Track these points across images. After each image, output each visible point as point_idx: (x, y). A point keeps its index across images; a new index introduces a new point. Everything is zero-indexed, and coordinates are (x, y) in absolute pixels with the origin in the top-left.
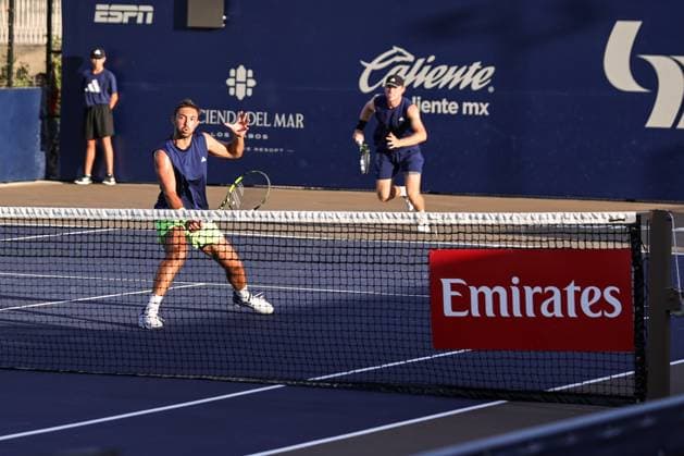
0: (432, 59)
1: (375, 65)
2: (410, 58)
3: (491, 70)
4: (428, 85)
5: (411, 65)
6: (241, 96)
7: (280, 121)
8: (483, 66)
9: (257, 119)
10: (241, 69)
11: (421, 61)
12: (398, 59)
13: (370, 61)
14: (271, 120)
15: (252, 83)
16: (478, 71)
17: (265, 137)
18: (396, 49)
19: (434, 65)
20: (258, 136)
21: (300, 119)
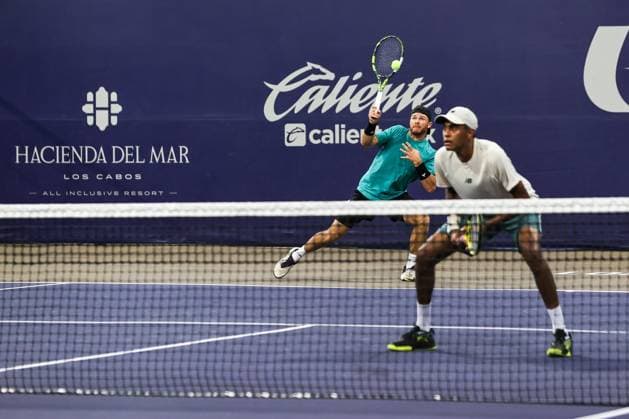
0: (358, 76)
1: (283, 87)
2: (330, 76)
3: (437, 87)
4: (355, 109)
5: (332, 84)
6: (102, 125)
7: (157, 156)
8: (427, 82)
9: (126, 155)
10: (102, 93)
11: (343, 80)
12: (313, 78)
13: (276, 83)
14: (145, 154)
15: (117, 109)
16: (419, 89)
17: (138, 177)
18: (310, 66)
19: (361, 84)
20: (128, 177)
21: (184, 152)
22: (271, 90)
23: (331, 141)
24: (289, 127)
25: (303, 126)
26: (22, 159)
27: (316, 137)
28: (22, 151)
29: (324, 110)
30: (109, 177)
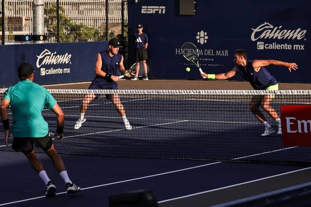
0: (281, 27)
1: (257, 30)
2: (272, 27)
3: (305, 31)
4: (279, 38)
5: (272, 29)
6: (202, 43)
7: (218, 53)
8: (302, 30)
9: (209, 52)
10: (202, 32)
11: (276, 28)
12: (267, 27)
13: (255, 29)
14: (215, 52)
15: (206, 38)
16: (300, 32)
17: (212, 60)
18: (266, 23)
19: (281, 30)
20: (210, 60)
21: (227, 52)
22: (253, 31)
23: (272, 48)
24: (258, 43)
25: (263, 43)
26: (178, 53)
27: (267, 46)
28: (178, 50)
29: (270, 38)
30: (204, 59)
